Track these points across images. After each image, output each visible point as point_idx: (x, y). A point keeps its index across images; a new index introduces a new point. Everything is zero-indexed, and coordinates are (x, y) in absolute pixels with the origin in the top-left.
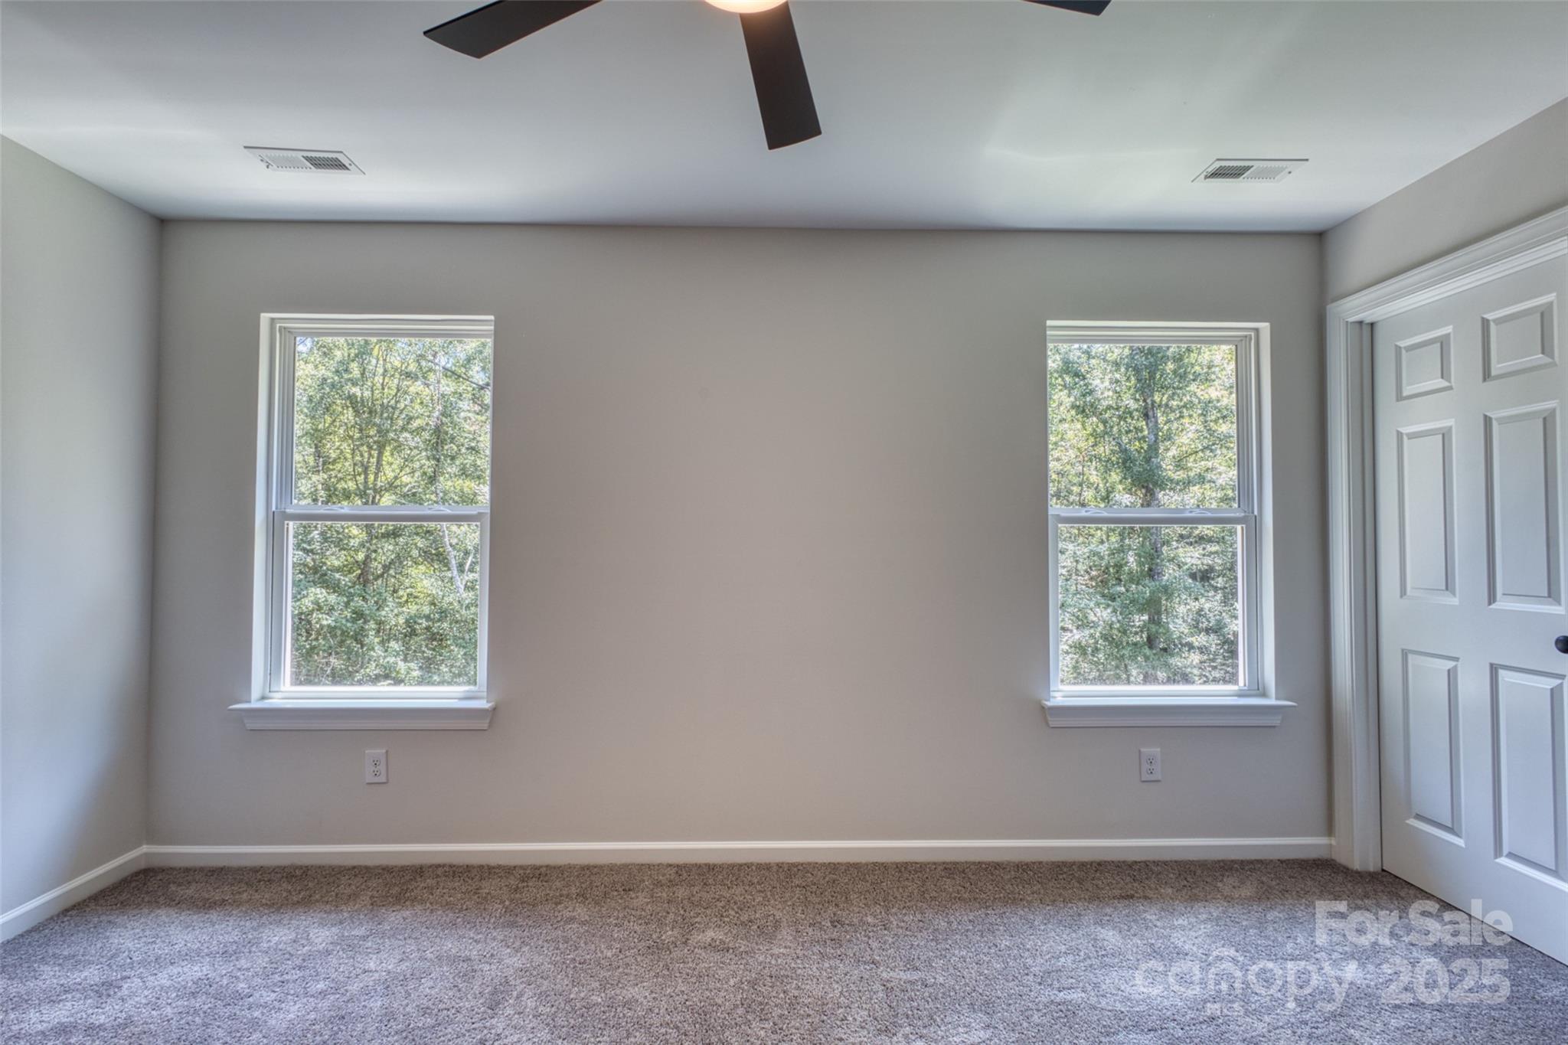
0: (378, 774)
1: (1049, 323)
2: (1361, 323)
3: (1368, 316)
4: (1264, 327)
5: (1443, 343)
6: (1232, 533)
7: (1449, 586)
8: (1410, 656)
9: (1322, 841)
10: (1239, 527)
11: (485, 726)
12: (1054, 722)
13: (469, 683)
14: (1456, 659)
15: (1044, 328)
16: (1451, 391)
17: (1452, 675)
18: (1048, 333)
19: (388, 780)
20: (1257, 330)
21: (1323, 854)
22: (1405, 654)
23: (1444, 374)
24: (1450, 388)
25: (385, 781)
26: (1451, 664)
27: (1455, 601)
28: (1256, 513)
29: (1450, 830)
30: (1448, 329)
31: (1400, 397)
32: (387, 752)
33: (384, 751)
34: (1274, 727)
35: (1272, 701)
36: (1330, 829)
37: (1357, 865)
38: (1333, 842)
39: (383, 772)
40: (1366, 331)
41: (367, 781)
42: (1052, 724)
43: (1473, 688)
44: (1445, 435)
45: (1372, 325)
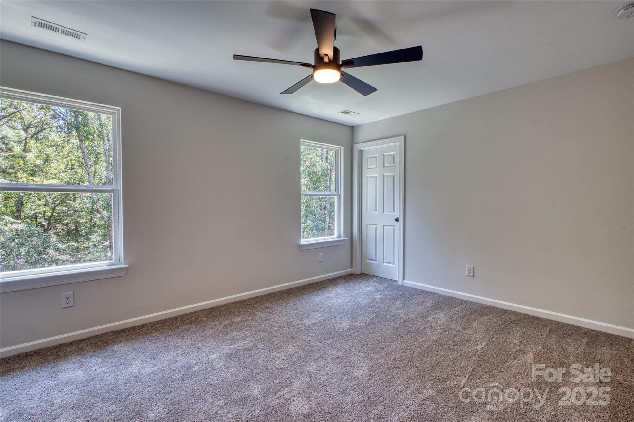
0: (69, 303)
1: (301, 140)
2: (360, 150)
3: (362, 149)
4: (342, 148)
5: (376, 157)
6: (333, 198)
7: (376, 210)
8: (368, 225)
9: (350, 270)
10: (336, 197)
11: (124, 275)
12: (302, 249)
13: (109, 260)
14: (377, 225)
15: (300, 141)
16: (377, 169)
17: (376, 228)
18: (301, 143)
19: (74, 304)
20: (340, 148)
21: (350, 273)
22: (367, 225)
23: (376, 165)
24: (377, 168)
25: (73, 305)
26: (376, 226)
27: (377, 213)
28: (339, 193)
29: (375, 260)
30: (377, 155)
31: (367, 168)
32: (73, 293)
33: (72, 292)
34: (343, 245)
35: (343, 239)
36: (352, 267)
37: (357, 273)
38: (352, 269)
39: (72, 302)
40: (361, 152)
41: (63, 307)
42: (301, 250)
43: (380, 231)
44: (376, 177)
45: (362, 151)
